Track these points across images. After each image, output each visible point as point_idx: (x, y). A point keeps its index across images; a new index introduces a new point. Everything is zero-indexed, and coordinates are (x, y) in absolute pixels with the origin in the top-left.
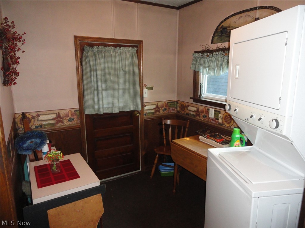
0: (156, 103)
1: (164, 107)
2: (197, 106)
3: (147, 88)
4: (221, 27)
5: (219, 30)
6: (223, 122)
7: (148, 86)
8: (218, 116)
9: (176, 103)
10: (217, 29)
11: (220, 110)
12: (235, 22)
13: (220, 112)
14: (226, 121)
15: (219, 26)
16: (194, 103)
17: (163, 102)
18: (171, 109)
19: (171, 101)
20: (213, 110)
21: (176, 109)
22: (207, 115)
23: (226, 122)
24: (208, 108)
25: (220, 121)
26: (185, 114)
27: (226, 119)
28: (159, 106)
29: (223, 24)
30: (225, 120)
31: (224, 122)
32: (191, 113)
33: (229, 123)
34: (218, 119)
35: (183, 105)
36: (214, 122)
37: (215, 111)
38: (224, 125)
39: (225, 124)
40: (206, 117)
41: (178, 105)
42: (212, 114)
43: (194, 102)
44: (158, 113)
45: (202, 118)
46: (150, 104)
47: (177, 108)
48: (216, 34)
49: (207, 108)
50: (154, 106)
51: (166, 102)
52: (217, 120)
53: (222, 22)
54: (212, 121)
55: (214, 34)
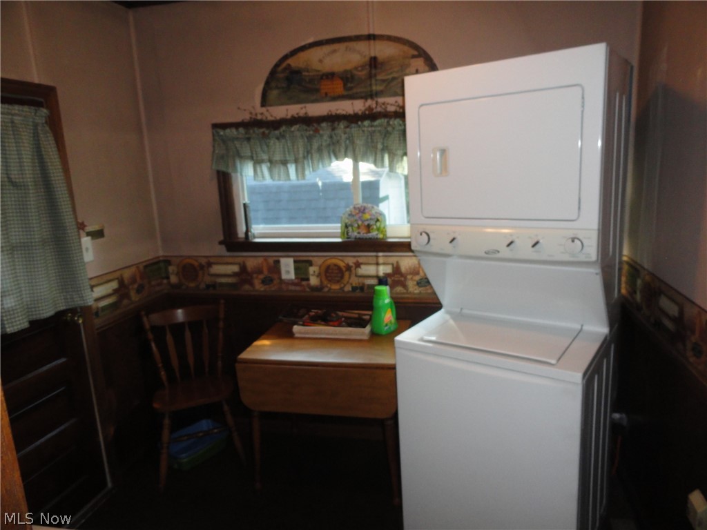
0: (117, 274)
1: (138, 279)
2: (240, 260)
3: (88, 234)
4: (285, 69)
5: (281, 75)
6: (321, 281)
7: (89, 229)
8: (307, 272)
9: (162, 265)
10: (273, 73)
11: (311, 259)
12: (321, 61)
13: (310, 263)
14: (330, 278)
15: (277, 66)
16: (228, 254)
17: (133, 269)
18: (153, 283)
19: (151, 262)
20: (291, 261)
21: (165, 281)
22: (276, 276)
23: (330, 281)
24: (276, 259)
25: (314, 281)
26: (203, 286)
27: (328, 275)
28: (126, 282)
29: (291, 61)
30: (327, 277)
31: (325, 282)
32: (223, 280)
33: (338, 282)
34: (308, 279)
35: (192, 265)
36: (298, 288)
37: (295, 262)
38: (326, 290)
39: (329, 285)
40: (271, 280)
41: (171, 269)
42: (288, 272)
43: (228, 250)
44: (125, 302)
45: (259, 287)
46: (102, 280)
47: (168, 278)
48: (273, 84)
49: (271, 261)
50: (114, 285)
51: (141, 267)
52: (304, 283)
53: (286, 57)
54: (293, 288)
55: (267, 83)
